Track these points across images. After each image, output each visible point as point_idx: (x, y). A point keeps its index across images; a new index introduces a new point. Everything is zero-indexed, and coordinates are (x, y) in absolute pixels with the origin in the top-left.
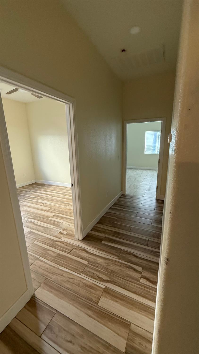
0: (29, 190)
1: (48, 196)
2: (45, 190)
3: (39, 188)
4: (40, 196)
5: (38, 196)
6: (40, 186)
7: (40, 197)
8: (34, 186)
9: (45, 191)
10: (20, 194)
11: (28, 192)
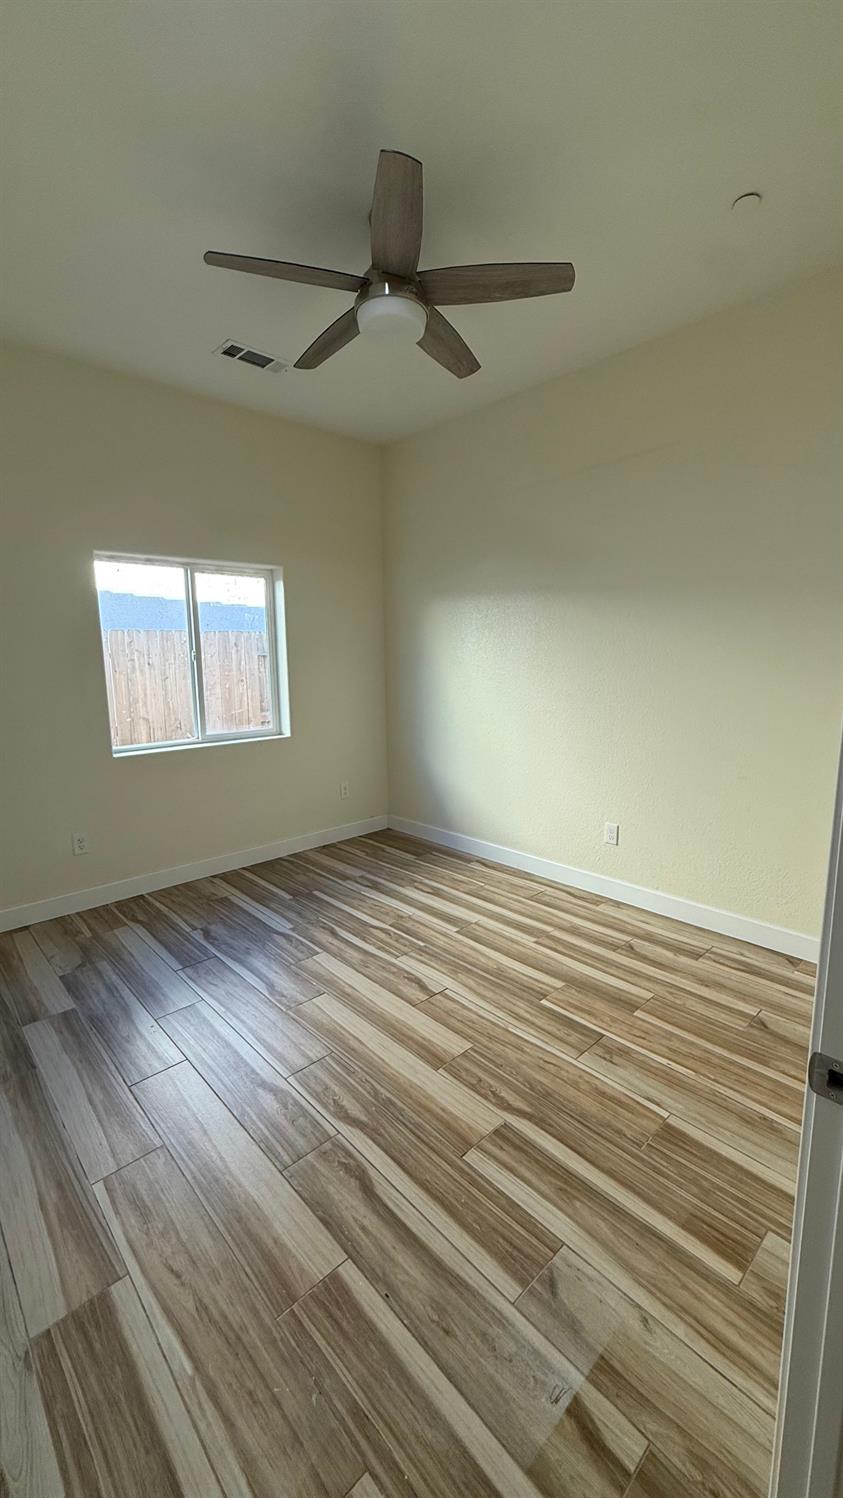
0: (357, 873)
1: (452, 930)
2: (432, 887)
3: (405, 865)
4: (409, 925)
5: (399, 923)
6: (409, 857)
7: (407, 931)
8: (383, 850)
9: (436, 893)
10: (315, 893)
11: (349, 884)
